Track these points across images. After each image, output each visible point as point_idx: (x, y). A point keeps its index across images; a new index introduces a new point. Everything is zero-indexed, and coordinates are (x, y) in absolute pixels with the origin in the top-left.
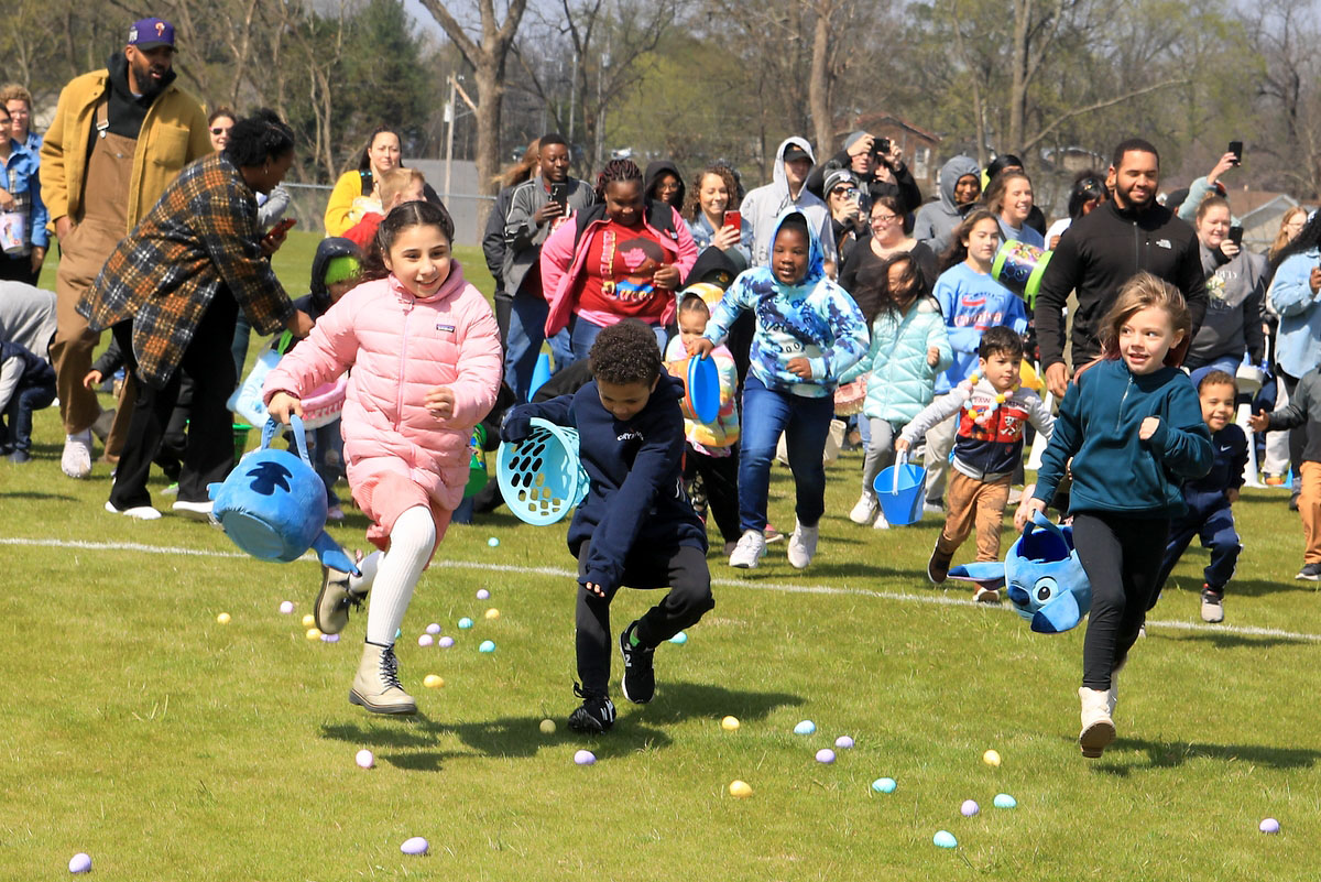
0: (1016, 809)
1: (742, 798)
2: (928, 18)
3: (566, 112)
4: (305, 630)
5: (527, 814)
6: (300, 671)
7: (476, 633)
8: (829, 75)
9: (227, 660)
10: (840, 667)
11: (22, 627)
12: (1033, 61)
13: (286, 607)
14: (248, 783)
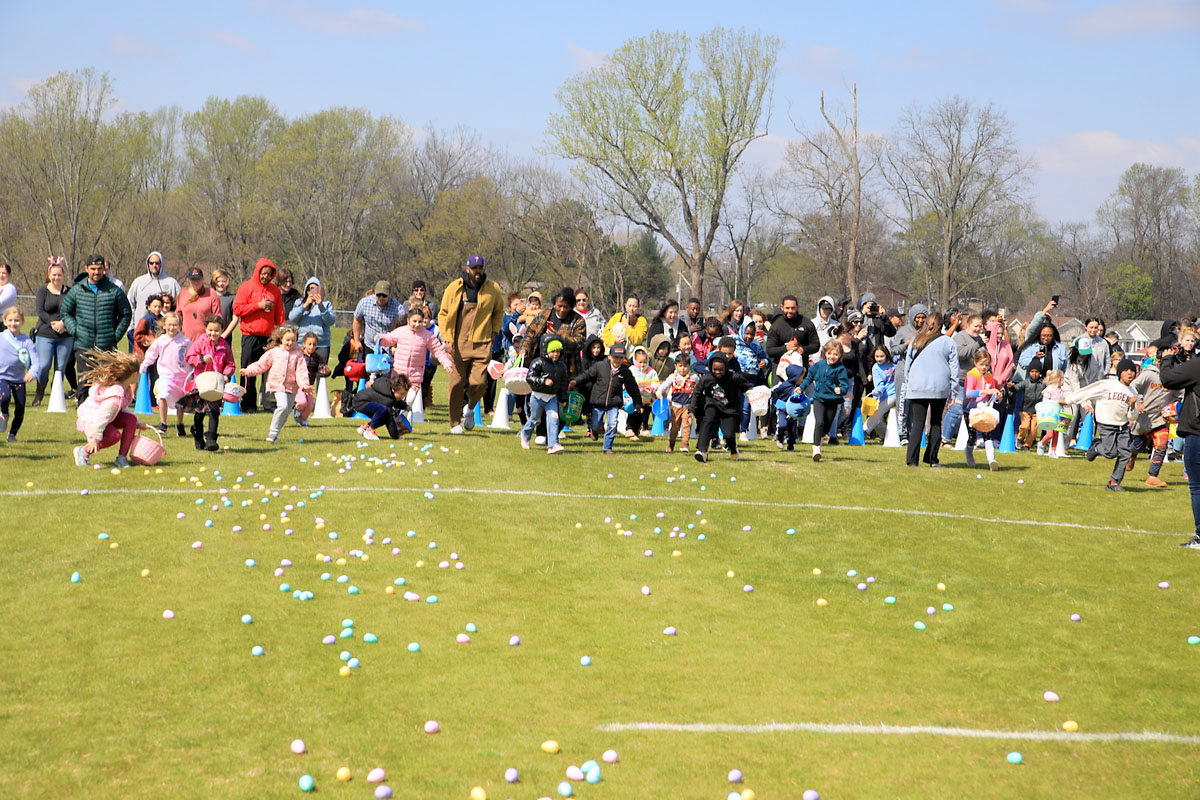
0: (954, 611)
1: (823, 607)
2: (903, 239)
3: (733, 287)
4: (616, 531)
5: (723, 615)
6: (615, 550)
7: (697, 531)
8: (857, 267)
9: (581, 545)
10: (867, 544)
11: (485, 531)
12: (953, 258)
13: (608, 520)
14: (591, 602)
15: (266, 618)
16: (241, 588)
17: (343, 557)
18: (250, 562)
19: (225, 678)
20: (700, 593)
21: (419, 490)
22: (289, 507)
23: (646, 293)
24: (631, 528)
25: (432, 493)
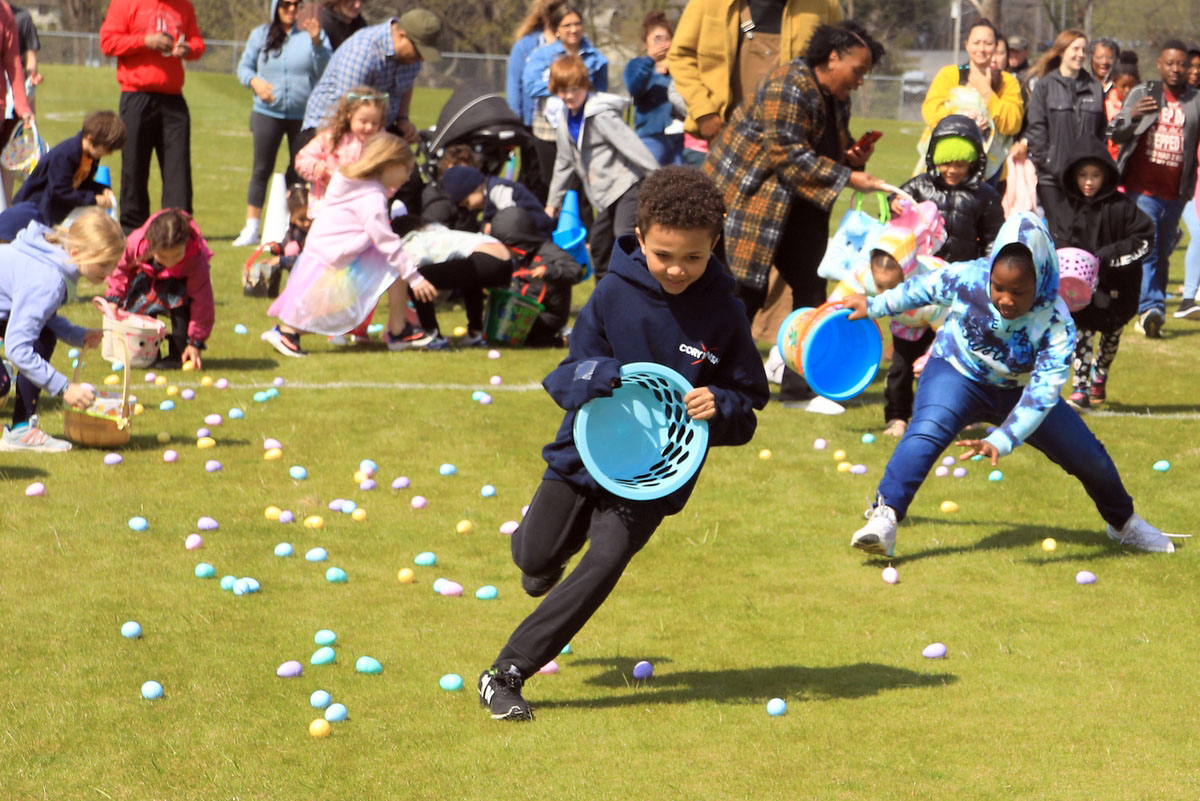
3: (1058, 8)
4: (835, 464)
5: (1033, 621)
6: (832, 499)
9: (768, 491)
13: (820, 444)
14: (788, 598)
15: (168, 628)
16: (121, 572)
17: (316, 513)
18: (137, 523)
19: (90, 740)
20: (992, 580)
21: (463, 388)
22: (213, 419)
23: (894, 19)
24: (863, 459)
25: (488, 392)
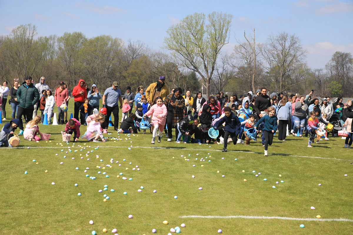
0: (284, 183)
1: (245, 181)
2: (268, 74)
3: (218, 88)
4: (185, 159)
5: (216, 184)
6: (184, 165)
7: (208, 159)
8: (255, 82)
9: (174, 163)
10: (258, 163)
11: (146, 159)
12: (283, 79)
13: (182, 156)
14: (177, 180)
15: (82, 185)
16: (75, 176)
17: (104, 167)
18: (77, 168)
19: (70, 202)
20: (209, 177)
21: (127, 147)
22: (88, 152)
23: (193, 89)
24: (189, 158)
25: (130, 148)
